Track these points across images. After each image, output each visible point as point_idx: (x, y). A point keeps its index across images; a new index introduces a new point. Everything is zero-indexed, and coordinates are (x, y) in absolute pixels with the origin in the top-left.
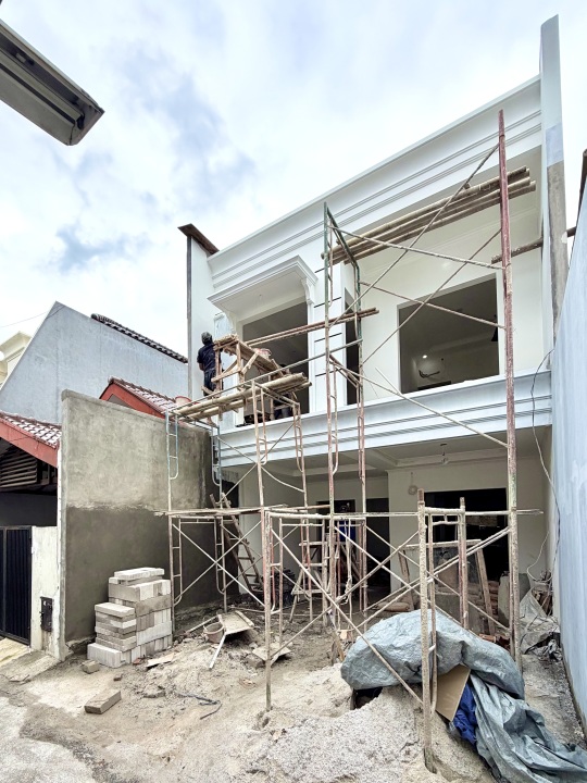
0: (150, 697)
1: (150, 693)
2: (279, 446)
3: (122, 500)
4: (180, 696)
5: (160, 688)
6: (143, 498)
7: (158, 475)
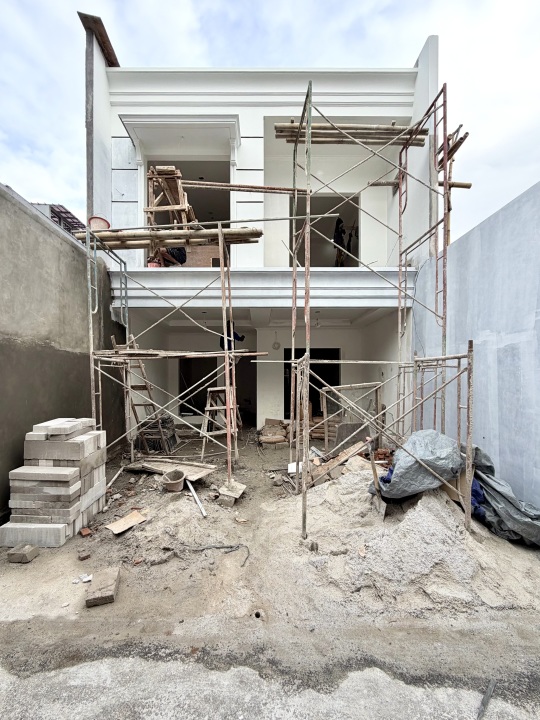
0: (160, 563)
1: (155, 557)
2: (204, 293)
3: (29, 332)
4: (195, 551)
5: (166, 549)
6: (50, 332)
7: (64, 306)
